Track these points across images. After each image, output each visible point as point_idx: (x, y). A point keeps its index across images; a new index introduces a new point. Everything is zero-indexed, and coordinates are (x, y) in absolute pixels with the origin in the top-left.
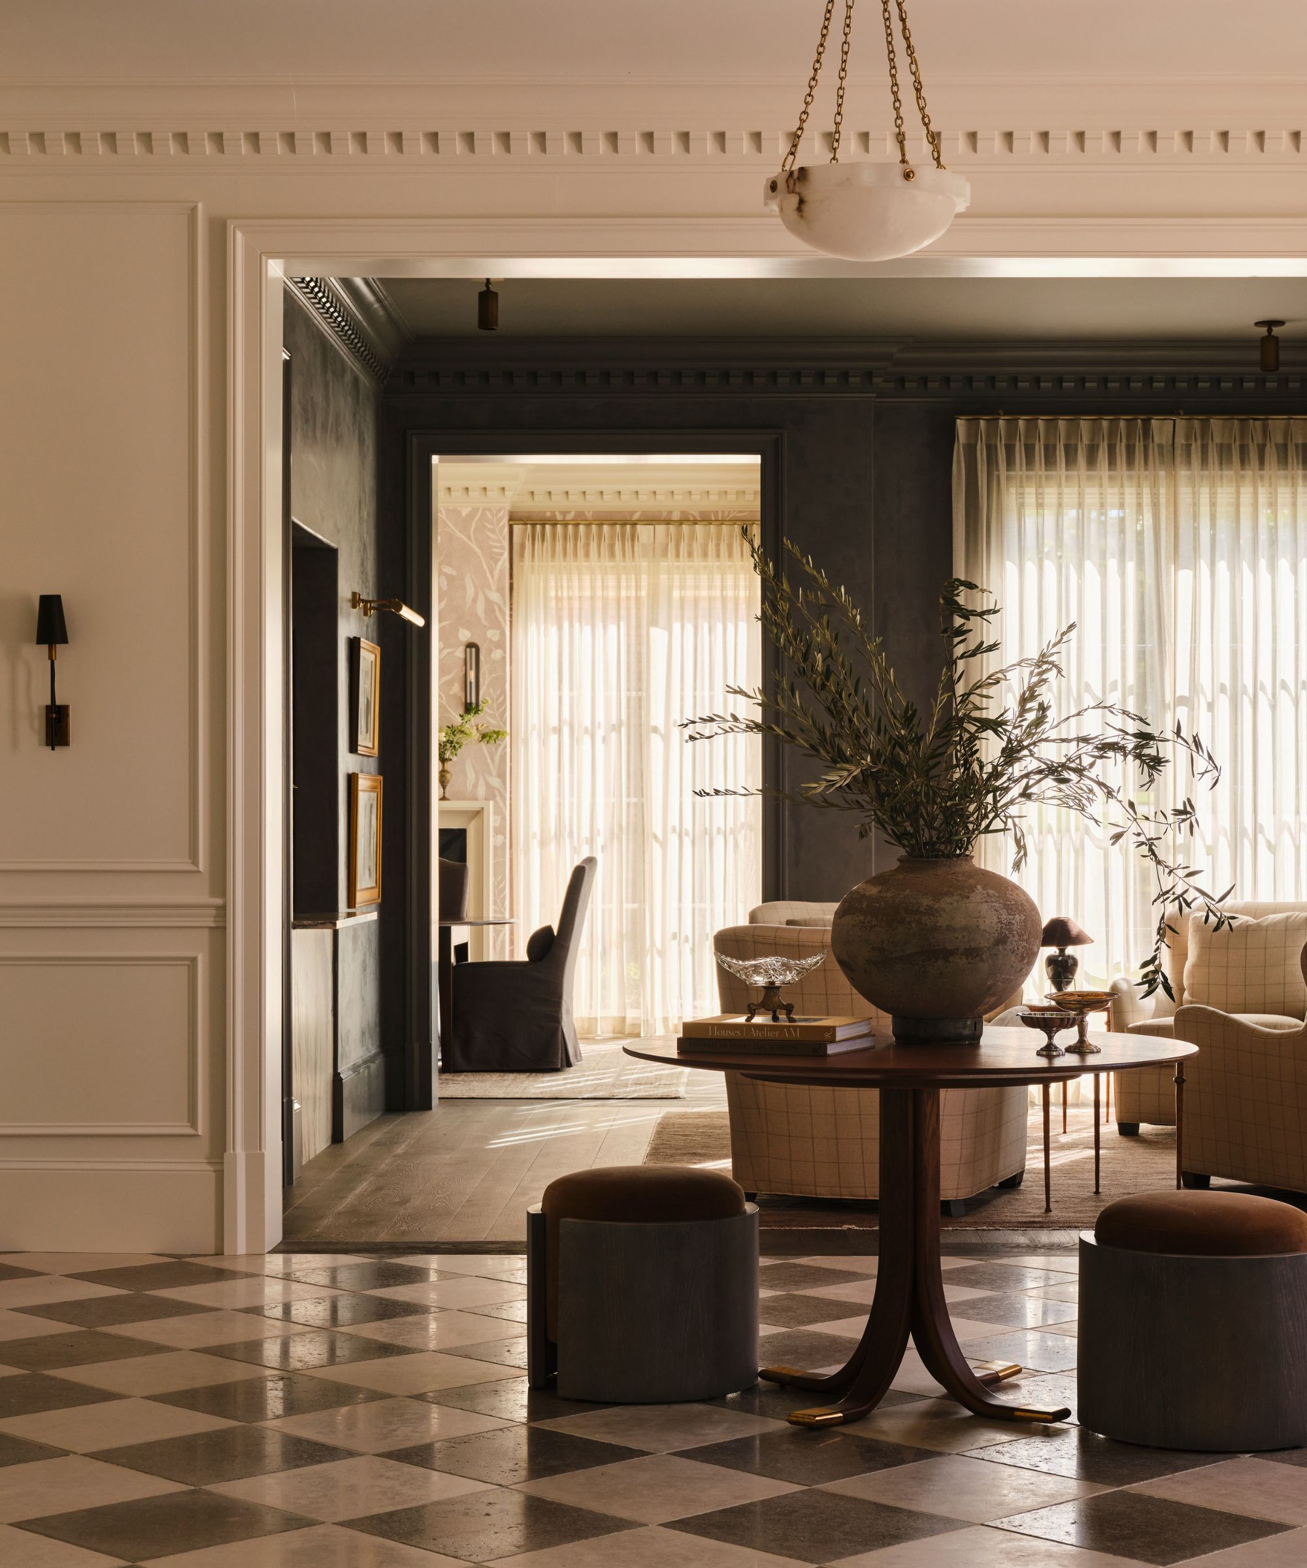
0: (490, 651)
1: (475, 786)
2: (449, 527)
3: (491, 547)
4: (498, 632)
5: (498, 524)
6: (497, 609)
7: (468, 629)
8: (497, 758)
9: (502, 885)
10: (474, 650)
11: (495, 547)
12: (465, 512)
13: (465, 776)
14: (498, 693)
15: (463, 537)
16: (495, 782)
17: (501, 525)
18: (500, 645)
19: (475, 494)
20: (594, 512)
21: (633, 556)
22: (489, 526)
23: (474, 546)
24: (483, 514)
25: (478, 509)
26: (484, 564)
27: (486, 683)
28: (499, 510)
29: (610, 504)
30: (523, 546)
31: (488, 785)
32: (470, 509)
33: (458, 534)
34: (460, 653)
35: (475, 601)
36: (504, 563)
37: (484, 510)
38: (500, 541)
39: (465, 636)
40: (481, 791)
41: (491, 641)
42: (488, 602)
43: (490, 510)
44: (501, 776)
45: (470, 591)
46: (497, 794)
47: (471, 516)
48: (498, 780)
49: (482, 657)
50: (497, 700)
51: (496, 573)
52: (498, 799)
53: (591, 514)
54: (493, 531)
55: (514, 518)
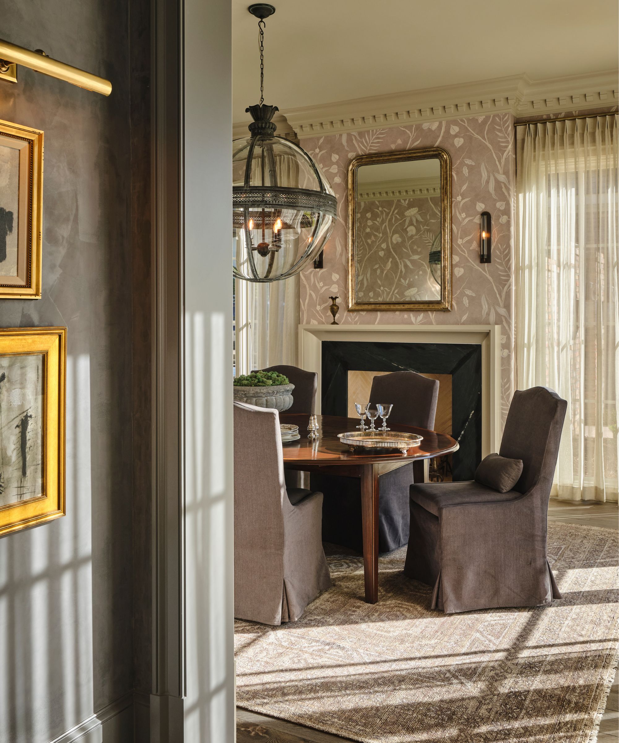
0: (499, 217)
1: (488, 314)
2: (470, 131)
3: (499, 142)
4: (504, 203)
5: (504, 126)
6: (503, 186)
7: (483, 203)
8: (504, 294)
9: (507, 386)
10: (485, 217)
11: (503, 142)
12: (480, 120)
13: (481, 306)
14: (504, 247)
15: (479, 137)
16: (502, 311)
17: (506, 125)
18: (507, 212)
19: (488, 105)
20: (579, 111)
21: (612, 140)
22: (497, 127)
23: (487, 144)
24: (494, 121)
25: (490, 117)
26: (494, 155)
27: (496, 240)
28: (506, 114)
29: (593, 103)
30: (523, 141)
31: (497, 314)
32: (484, 117)
33: (476, 136)
34: (477, 220)
35: (488, 182)
36: (509, 152)
37: (494, 116)
38: (505, 138)
39: (481, 207)
40: (492, 318)
41: (499, 210)
42: (497, 182)
43: (498, 115)
44: (507, 307)
45: (484, 175)
46: (504, 320)
47: (485, 122)
48: (504, 310)
49: (493, 222)
50: (503, 252)
51: (503, 161)
52: (505, 323)
53: (577, 112)
54: (500, 131)
55: (518, 122)
